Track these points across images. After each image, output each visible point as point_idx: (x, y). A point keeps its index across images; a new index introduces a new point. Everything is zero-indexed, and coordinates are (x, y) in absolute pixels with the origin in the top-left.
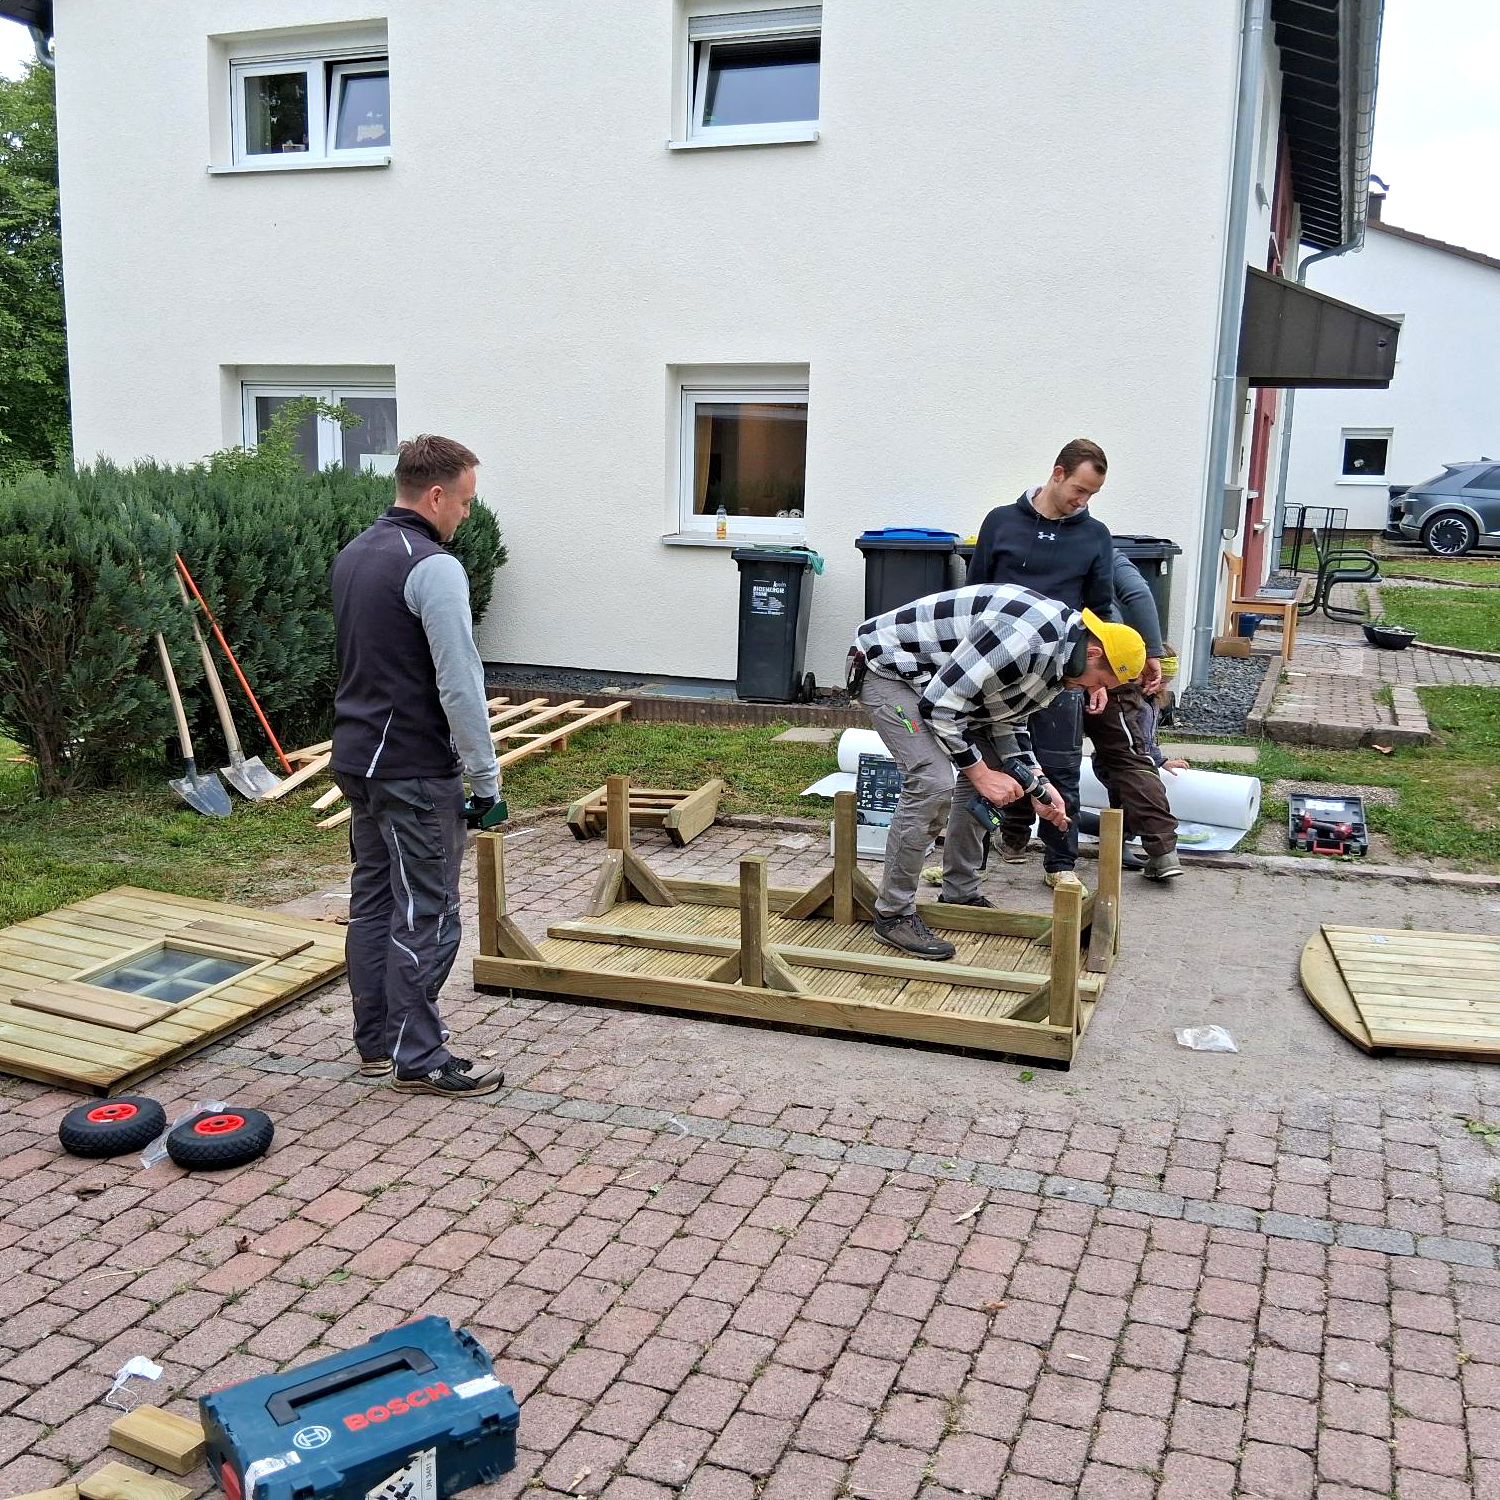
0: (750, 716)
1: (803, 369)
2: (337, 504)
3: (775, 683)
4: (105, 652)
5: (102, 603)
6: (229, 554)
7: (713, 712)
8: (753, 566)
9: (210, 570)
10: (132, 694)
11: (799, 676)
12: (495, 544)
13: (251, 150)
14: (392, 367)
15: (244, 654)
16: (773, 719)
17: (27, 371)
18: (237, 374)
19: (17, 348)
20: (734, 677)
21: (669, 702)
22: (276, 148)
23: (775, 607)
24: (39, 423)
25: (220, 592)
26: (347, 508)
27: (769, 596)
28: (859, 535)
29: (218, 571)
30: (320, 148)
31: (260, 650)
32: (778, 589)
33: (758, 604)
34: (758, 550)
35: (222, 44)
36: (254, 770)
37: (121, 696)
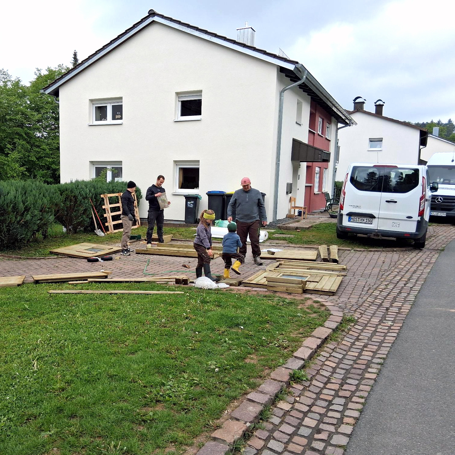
0: (188, 226)
1: (198, 161)
2: (113, 187)
3: (192, 220)
4: (78, 210)
5: (78, 202)
6: (96, 195)
7: (180, 226)
8: (188, 198)
9: (94, 198)
10: (82, 218)
11: (197, 219)
12: (140, 195)
13: (96, 120)
14: (121, 162)
15: (98, 212)
16: (191, 226)
17: (31, 158)
18: (92, 163)
19: (29, 152)
20: (184, 220)
21: (172, 224)
22: (101, 120)
23: (192, 206)
24: (33, 170)
25: (95, 202)
26: (114, 187)
27: (191, 204)
28: (207, 192)
29: (95, 198)
30: (109, 120)
31: (100, 211)
32: (192, 202)
33: (189, 205)
34: (189, 195)
35: (91, 101)
36: (99, 231)
37: (80, 218)
